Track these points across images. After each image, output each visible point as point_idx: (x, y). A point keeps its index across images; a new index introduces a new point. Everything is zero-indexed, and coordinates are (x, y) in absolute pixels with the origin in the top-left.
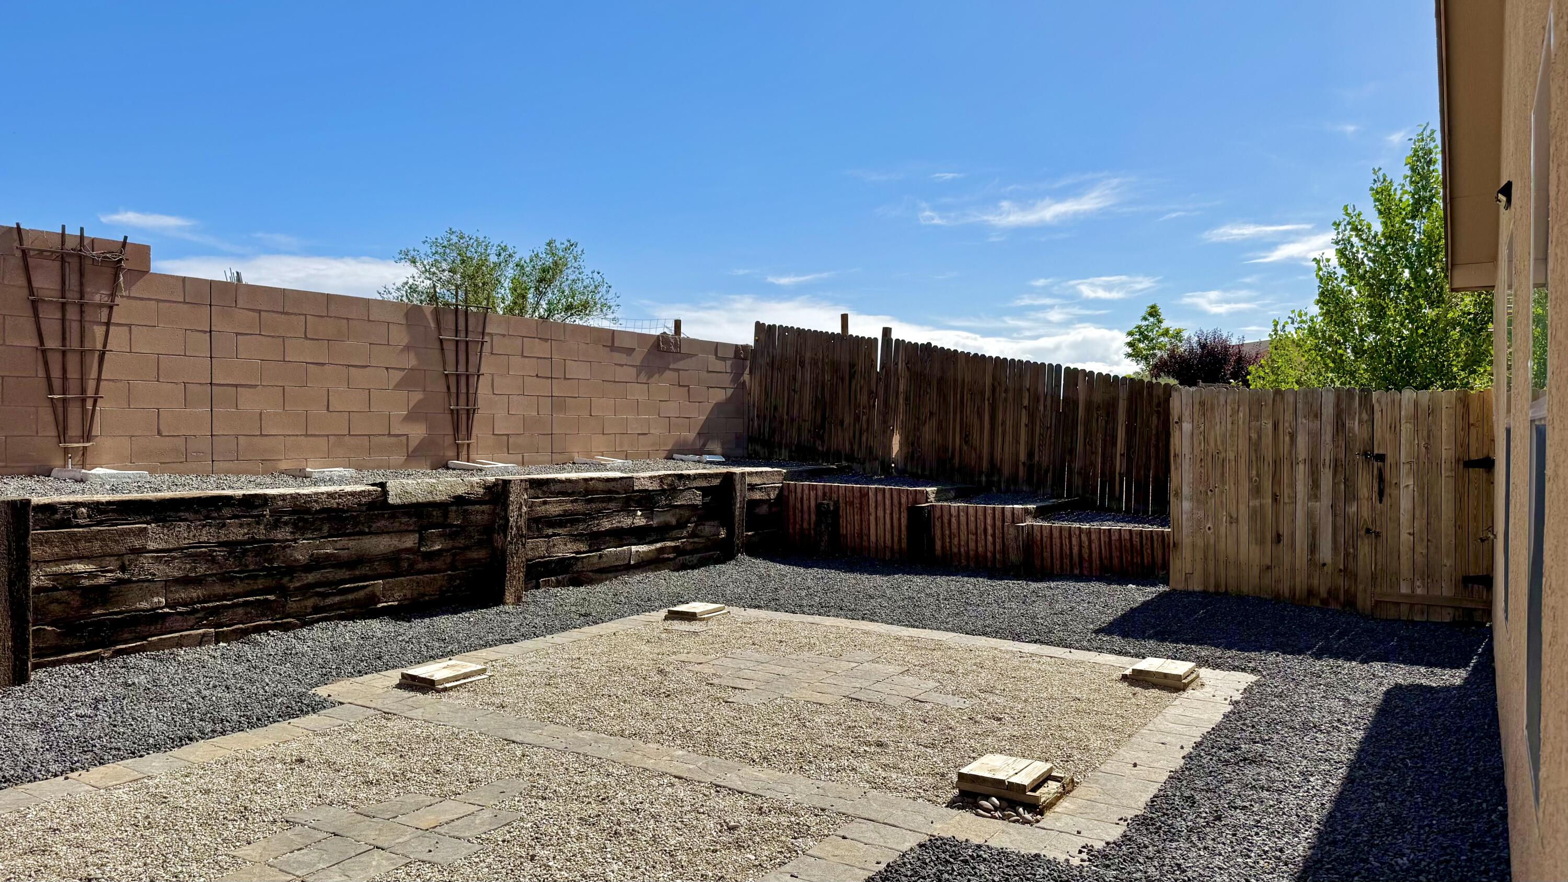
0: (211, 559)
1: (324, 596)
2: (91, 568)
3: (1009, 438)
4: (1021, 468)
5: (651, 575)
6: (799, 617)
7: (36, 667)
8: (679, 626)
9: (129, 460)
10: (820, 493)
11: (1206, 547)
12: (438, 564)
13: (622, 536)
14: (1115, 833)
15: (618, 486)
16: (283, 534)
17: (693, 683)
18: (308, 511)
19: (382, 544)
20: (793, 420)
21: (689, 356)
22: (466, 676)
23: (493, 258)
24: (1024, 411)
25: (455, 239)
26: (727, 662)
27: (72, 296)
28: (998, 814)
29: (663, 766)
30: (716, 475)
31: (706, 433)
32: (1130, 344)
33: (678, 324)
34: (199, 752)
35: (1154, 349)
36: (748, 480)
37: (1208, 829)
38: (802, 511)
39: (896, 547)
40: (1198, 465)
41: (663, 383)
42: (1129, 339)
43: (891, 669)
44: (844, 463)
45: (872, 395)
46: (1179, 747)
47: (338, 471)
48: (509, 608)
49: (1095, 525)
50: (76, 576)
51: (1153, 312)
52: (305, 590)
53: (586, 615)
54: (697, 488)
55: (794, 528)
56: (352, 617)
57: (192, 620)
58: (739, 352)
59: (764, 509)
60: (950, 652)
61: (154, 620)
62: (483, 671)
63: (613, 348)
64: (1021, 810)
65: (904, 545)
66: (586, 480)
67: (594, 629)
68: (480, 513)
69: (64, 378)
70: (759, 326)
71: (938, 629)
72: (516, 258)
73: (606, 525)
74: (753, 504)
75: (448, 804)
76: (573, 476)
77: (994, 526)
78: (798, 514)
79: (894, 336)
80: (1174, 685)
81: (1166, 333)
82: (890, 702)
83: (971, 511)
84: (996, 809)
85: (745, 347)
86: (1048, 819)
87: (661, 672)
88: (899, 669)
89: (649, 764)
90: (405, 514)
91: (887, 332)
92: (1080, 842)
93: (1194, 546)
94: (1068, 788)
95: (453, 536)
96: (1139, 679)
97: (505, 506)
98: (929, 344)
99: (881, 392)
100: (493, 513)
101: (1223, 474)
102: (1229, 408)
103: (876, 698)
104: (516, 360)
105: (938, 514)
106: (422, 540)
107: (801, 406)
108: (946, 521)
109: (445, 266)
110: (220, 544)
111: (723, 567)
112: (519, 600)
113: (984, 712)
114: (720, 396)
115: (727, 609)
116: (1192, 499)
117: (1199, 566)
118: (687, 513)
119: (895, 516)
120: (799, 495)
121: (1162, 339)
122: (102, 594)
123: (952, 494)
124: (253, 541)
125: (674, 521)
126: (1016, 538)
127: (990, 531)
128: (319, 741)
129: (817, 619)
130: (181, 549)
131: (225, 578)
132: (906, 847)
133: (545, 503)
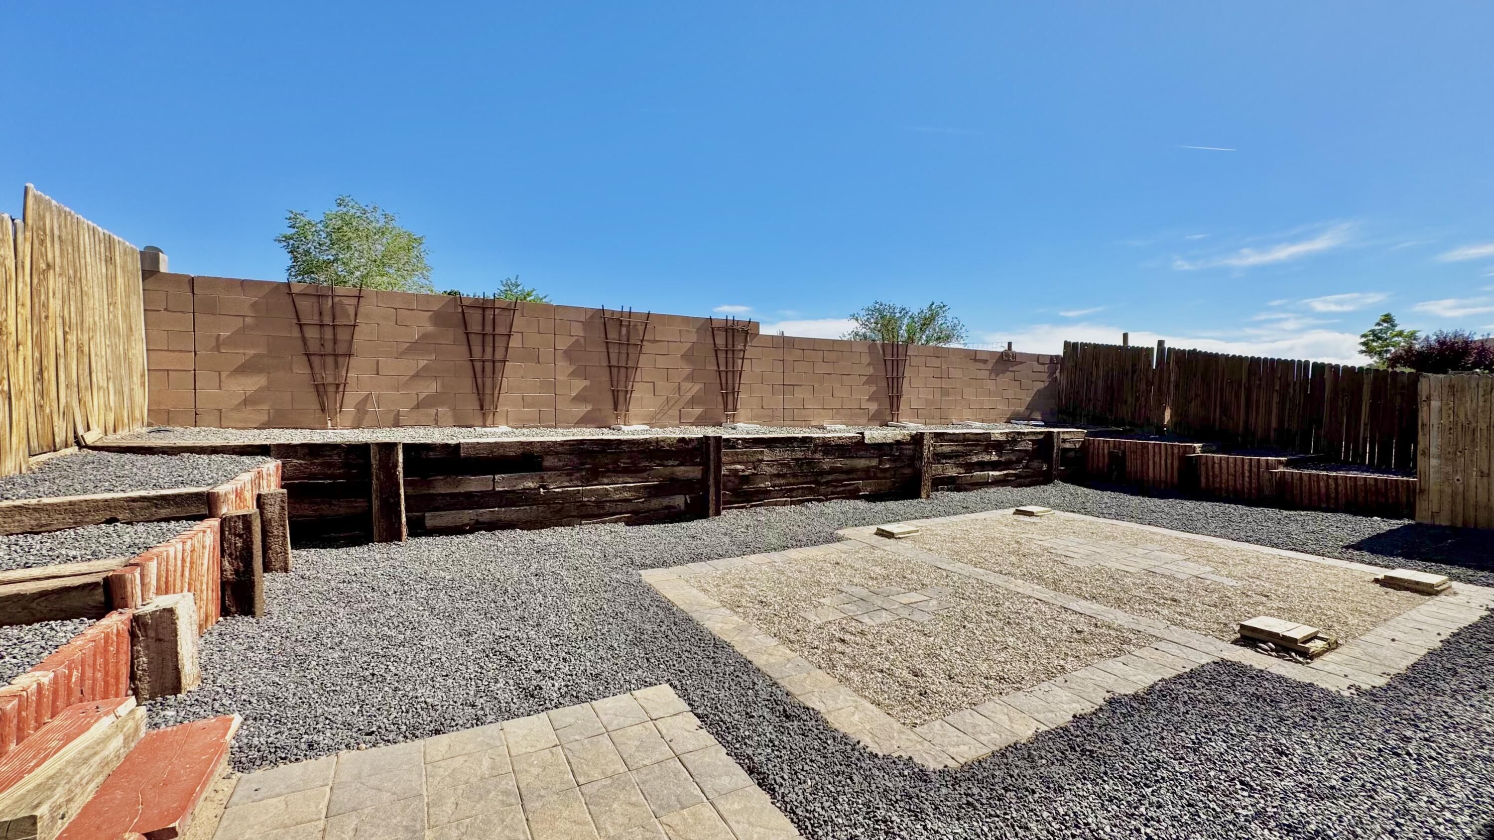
0: (788, 465)
1: (836, 487)
2: (743, 467)
3: (1262, 411)
4: (1272, 434)
5: (1001, 489)
6: (1101, 520)
7: (724, 509)
8: (1021, 517)
9: (750, 420)
10: (1111, 445)
11: (1454, 495)
12: (888, 475)
13: (983, 466)
14: (1382, 682)
15: (982, 437)
16: (818, 456)
17: (1038, 550)
18: (829, 445)
19: (862, 463)
20: (1090, 400)
21: (1021, 363)
22: (909, 532)
23: (898, 315)
24: (1275, 393)
25: (878, 306)
26: (1058, 541)
27: (730, 346)
28: (1274, 654)
29: (1028, 592)
30: (1041, 433)
31: (1031, 407)
32: (1364, 344)
33: (1010, 344)
34: (793, 553)
35: (1387, 346)
36: (1062, 436)
37: (1473, 694)
38: (1098, 456)
39: (1169, 481)
40: (1447, 432)
41: (1005, 379)
42: (1364, 340)
43: (1176, 556)
44: (1128, 428)
45: (1149, 383)
46: (1435, 634)
47: (838, 427)
48: (923, 500)
49: (1341, 474)
50: (737, 470)
51: (1388, 319)
52: (827, 483)
53: (966, 508)
54: (1030, 440)
55: (1092, 466)
56: (848, 498)
57: (781, 494)
58: (1053, 359)
59: (1072, 454)
60: (1220, 550)
61: (766, 493)
62: (917, 531)
63: (976, 360)
64: (1293, 654)
65: (1176, 480)
66: (964, 434)
67: (973, 516)
68: (908, 450)
69: (727, 383)
70: (1067, 344)
71: (1209, 535)
72: (910, 314)
73: (975, 459)
74: (1065, 450)
75: (913, 594)
76: (957, 431)
77: (1250, 471)
78: (1096, 458)
79: (1167, 346)
80: (1428, 591)
81: (1400, 334)
82: (1177, 576)
83: (1231, 460)
84: (1272, 650)
85: (1057, 357)
86: (1317, 663)
87: (1017, 542)
88: (1182, 557)
89: (1020, 590)
90: (875, 449)
91: (1161, 343)
92: (1348, 682)
93: (1441, 492)
94: (1332, 646)
95: (894, 461)
96: (1388, 583)
97: (922, 446)
98: (1195, 350)
99: (1156, 383)
100: (915, 450)
101: (1473, 440)
102: (1481, 390)
103: (1167, 573)
104: (923, 369)
105: (1203, 461)
106: (880, 463)
107: (1095, 392)
108: (1210, 467)
109: (872, 321)
110: (792, 459)
111: (1045, 487)
112: (928, 497)
113: (1254, 590)
114: (1041, 386)
115: (1053, 512)
116: (1439, 457)
117: (1447, 507)
118: (1023, 454)
119: (1169, 462)
120: (1096, 446)
121: (1396, 339)
122: (746, 479)
123: (1214, 448)
124: (806, 458)
125: (1014, 459)
126: (1270, 480)
127: (1247, 474)
128: (843, 556)
129: (1115, 522)
130: (777, 461)
131: (794, 475)
132: (1204, 662)
133: (942, 445)
